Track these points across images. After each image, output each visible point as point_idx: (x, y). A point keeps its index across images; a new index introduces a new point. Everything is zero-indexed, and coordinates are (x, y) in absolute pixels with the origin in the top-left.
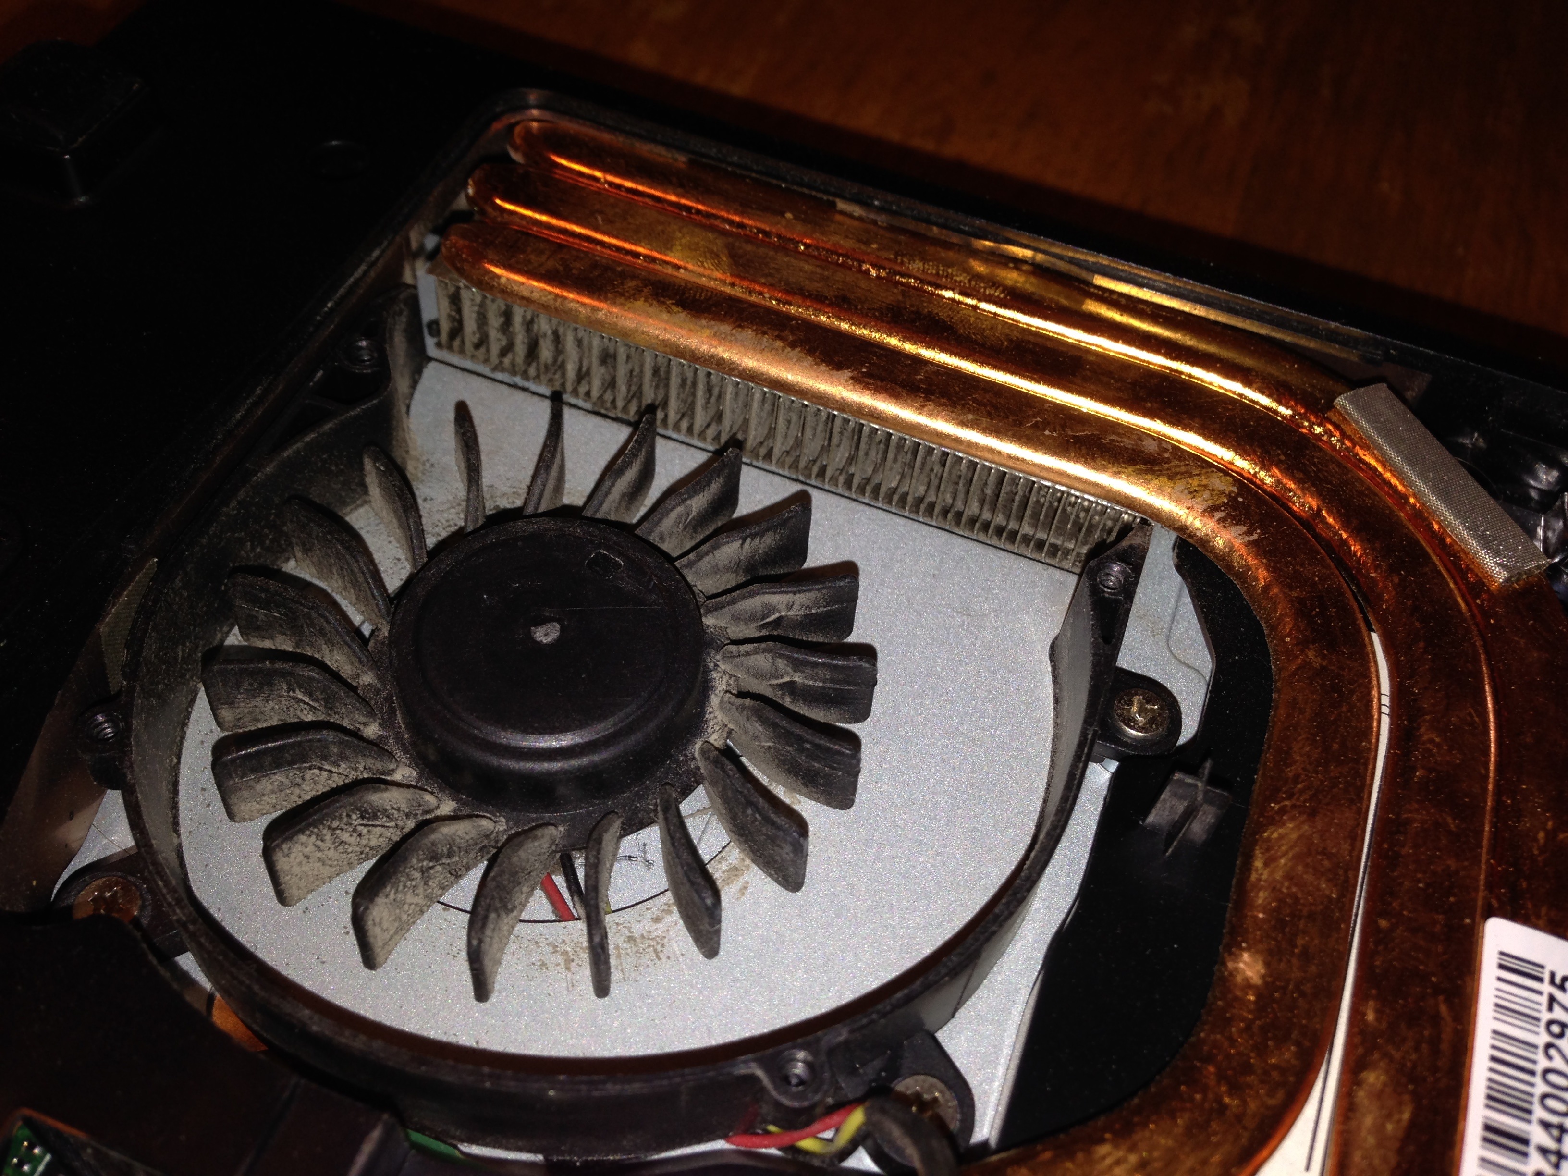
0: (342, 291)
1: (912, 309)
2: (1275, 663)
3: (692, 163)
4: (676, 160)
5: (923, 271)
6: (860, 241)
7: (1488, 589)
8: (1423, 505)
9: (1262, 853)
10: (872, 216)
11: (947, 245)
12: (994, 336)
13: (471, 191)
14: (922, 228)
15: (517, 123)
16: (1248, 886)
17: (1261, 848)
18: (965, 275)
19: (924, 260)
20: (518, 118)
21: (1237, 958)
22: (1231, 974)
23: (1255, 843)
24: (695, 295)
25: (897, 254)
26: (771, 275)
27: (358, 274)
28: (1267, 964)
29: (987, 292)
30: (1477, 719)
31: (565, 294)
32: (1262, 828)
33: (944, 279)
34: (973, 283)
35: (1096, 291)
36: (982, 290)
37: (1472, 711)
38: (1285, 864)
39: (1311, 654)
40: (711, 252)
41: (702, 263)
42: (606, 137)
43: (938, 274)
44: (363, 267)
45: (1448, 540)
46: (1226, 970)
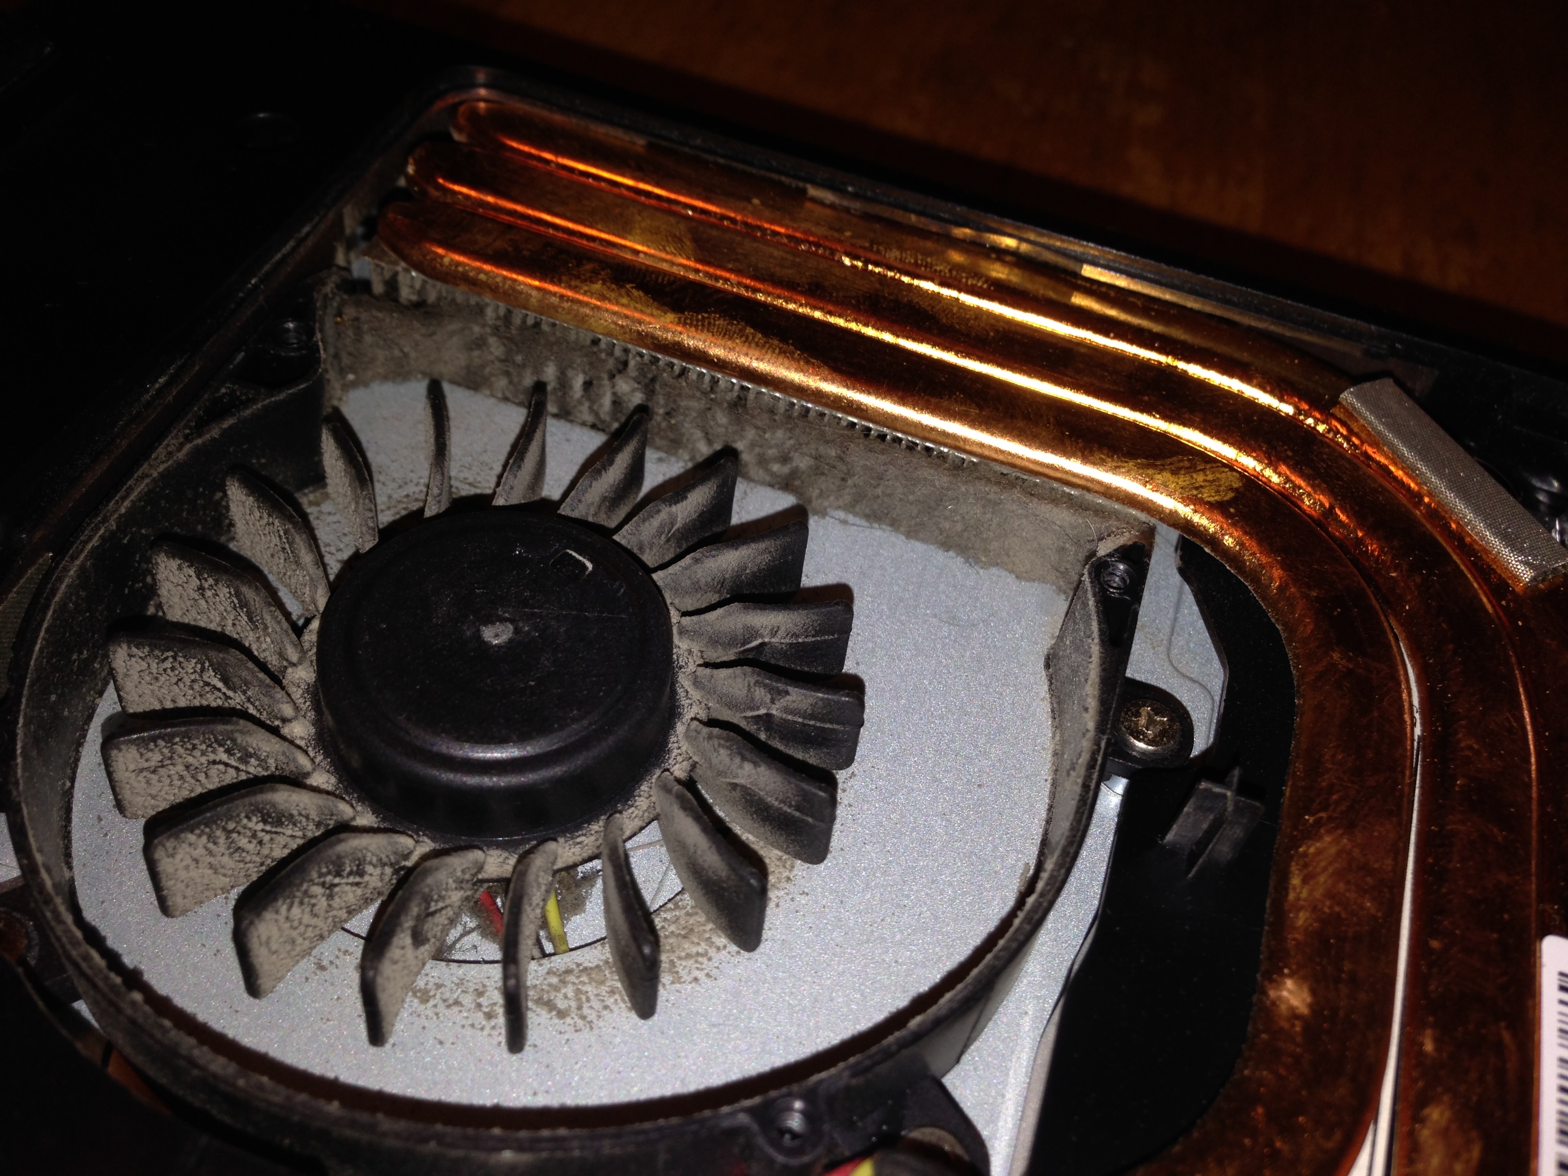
0: (267, 267)
1: (891, 298)
2: (1296, 667)
3: (650, 146)
4: (634, 144)
5: (901, 260)
6: (831, 228)
7: (1513, 590)
8: (1439, 503)
9: (1299, 870)
10: (845, 203)
11: (925, 234)
12: (979, 325)
13: (411, 170)
14: (899, 215)
15: (461, 103)
16: (1287, 906)
17: (1297, 864)
18: (945, 264)
19: (901, 248)
20: (464, 96)
21: (1279, 985)
22: (1274, 1003)
23: (1291, 858)
24: (657, 279)
25: (872, 243)
26: (737, 260)
27: (285, 250)
28: (1313, 992)
29: (970, 282)
30: (1515, 724)
31: (514, 276)
32: (1295, 843)
33: (923, 269)
34: (954, 273)
35: (1084, 283)
36: (964, 280)
37: (1509, 716)
38: (1325, 882)
39: (1336, 656)
40: (674, 236)
41: (664, 247)
42: (558, 118)
43: (916, 262)
44: (292, 243)
45: (1468, 539)
46: (1268, 999)
